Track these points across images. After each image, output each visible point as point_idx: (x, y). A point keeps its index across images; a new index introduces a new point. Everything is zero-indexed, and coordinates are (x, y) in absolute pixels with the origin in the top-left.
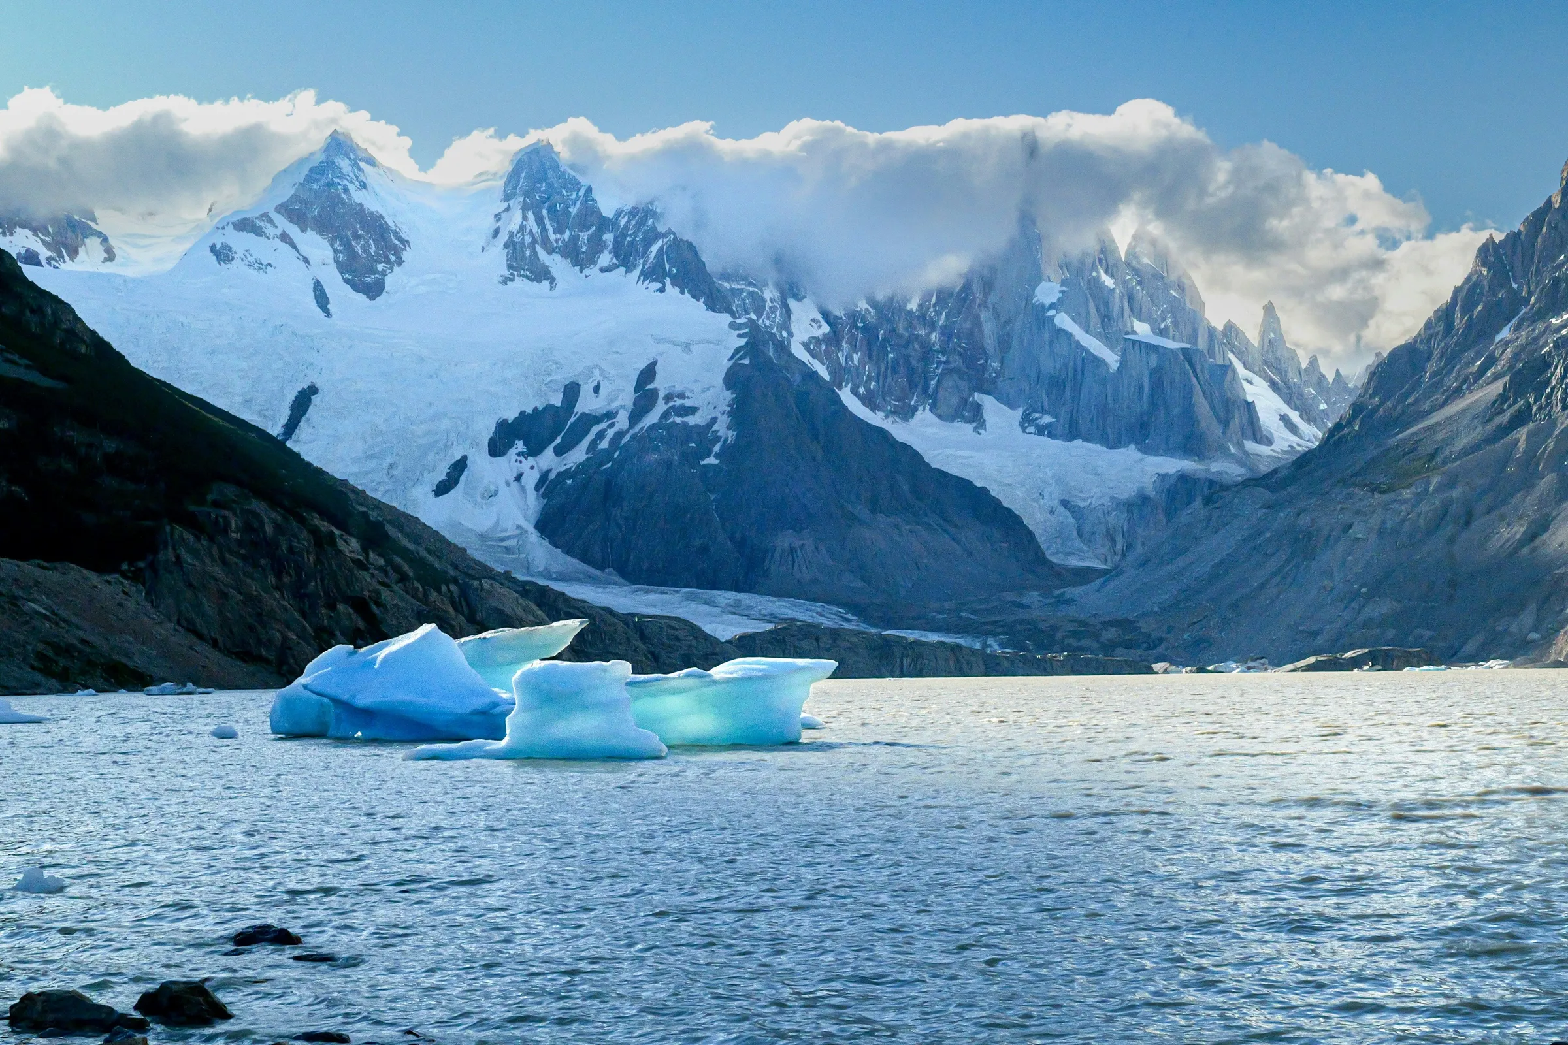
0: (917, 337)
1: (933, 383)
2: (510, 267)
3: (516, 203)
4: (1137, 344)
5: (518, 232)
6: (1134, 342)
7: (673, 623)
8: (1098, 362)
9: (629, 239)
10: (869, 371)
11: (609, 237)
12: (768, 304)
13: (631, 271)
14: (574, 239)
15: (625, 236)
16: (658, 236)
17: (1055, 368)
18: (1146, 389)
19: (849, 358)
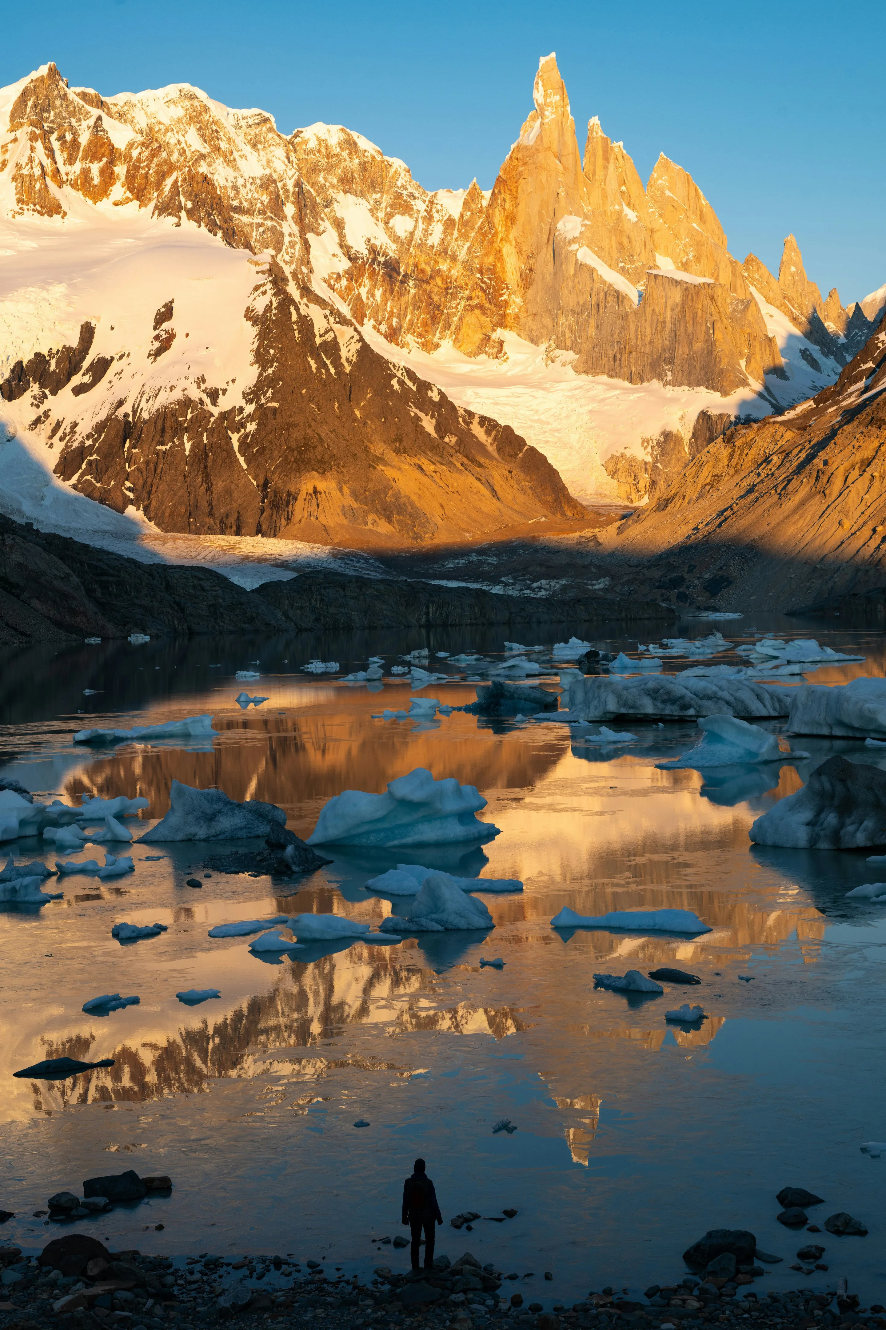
0: (439, 271)
1: (456, 319)
2: (19, 201)
3: (23, 133)
4: (660, 278)
5: (27, 164)
6: (656, 276)
7: (199, 574)
8: (619, 297)
9: (142, 172)
10: (391, 307)
11: (120, 170)
12: (287, 239)
13: (146, 206)
14: (86, 173)
15: (137, 168)
16: (172, 167)
17: (578, 303)
18: (668, 325)
19: (371, 293)
